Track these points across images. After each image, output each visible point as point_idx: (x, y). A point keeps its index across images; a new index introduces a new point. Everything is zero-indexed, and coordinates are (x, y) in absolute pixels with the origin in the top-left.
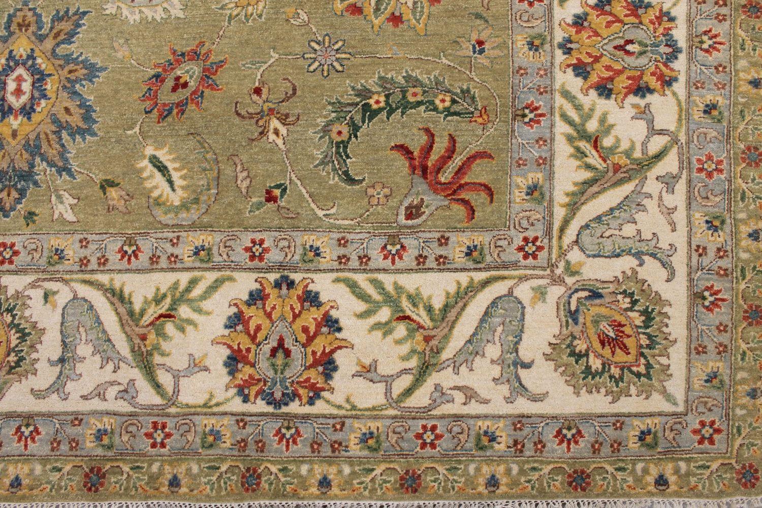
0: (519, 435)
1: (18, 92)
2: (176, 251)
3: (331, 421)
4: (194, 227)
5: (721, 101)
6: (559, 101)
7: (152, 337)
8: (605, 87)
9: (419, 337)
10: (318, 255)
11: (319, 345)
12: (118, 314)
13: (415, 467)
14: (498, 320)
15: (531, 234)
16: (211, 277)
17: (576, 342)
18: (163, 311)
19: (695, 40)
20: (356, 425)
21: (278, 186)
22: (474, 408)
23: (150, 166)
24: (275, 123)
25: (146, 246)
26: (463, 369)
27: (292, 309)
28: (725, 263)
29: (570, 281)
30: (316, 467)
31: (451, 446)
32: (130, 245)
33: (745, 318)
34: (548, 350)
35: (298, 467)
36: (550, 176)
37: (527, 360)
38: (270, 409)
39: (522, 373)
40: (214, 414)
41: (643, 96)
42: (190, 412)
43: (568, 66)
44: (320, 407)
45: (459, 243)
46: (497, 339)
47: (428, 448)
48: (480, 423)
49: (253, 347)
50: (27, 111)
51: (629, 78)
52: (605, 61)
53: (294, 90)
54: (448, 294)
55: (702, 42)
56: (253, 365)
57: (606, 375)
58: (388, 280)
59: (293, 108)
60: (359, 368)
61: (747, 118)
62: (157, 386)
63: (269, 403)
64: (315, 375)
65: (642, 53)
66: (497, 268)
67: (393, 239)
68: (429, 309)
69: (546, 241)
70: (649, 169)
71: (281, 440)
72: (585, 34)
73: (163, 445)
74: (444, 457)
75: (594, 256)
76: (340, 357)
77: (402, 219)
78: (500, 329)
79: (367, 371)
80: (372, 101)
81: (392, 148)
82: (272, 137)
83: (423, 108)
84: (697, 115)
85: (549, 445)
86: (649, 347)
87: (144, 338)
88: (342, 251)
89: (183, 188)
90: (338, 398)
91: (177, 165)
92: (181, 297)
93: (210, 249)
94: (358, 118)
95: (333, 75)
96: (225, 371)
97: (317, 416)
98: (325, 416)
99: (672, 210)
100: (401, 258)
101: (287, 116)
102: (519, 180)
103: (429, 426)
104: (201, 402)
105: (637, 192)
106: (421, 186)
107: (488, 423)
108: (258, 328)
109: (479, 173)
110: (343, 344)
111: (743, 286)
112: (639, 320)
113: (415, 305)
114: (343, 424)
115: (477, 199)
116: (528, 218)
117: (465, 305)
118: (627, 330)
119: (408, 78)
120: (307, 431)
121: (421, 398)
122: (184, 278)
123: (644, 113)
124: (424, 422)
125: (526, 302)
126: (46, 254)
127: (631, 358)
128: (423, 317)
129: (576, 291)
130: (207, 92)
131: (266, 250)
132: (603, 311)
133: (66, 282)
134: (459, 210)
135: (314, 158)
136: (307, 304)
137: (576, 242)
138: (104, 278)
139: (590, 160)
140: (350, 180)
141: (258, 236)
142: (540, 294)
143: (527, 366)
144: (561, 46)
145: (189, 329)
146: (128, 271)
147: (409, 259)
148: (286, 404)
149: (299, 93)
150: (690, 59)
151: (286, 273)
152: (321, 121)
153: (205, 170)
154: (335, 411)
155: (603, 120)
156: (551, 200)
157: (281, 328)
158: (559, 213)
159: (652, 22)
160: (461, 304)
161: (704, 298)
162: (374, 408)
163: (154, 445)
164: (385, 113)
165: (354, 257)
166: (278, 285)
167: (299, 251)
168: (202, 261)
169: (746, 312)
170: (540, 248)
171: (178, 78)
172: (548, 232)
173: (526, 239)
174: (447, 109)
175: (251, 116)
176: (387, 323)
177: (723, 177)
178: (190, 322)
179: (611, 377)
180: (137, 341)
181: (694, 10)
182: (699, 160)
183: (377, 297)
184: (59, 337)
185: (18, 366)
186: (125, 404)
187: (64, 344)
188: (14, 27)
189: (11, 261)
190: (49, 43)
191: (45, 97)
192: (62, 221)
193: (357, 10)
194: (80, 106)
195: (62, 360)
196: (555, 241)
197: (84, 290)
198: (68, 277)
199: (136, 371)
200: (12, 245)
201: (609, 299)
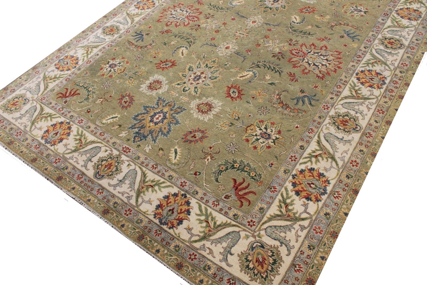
0: (217, 273)
2: (165, 173)
3: (171, 236)
4: (173, 170)
5: (332, 214)
6: (283, 190)
7: (145, 189)
8: (298, 193)
9: (208, 229)
10: (197, 194)
11: (182, 216)
12: (141, 179)
13: (183, 263)
14: (231, 237)
15: (254, 220)
16: (169, 184)
17: (249, 256)
18: (152, 185)
19: (332, 193)
20: (177, 242)
21: (199, 172)
22: (210, 257)
23: (174, 151)
24: (209, 157)
25: (159, 168)
26: (214, 244)
27: (182, 203)
28: (308, 260)
29: (257, 238)
30: (159, 246)
31: (197, 263)
32: (156, 166)
33: (306, 281)
34: (240, 254)
35: (155, 243)
36: (268, 208)
37: (232, 252)
38: (159, 224)
39: (229, 255)
40: (145, 216)
41: (308, 201)
42: (140, 212)
43: (291, 182)
44: (171, 231)
45: (234, 211)
46: (227, 242)
47: (190, 260)
48: (209, 262)
49: (166, 206)
50: (156, 124)
51: (306, 193)
52: (303, 186)
53: (219, 152)
54: (222, 223)
55: (335, 194)
56: (163, 210)
57: (253, 271)
58: (209, 210)
59: (216, 156)
60: (187, 227)
61: (338, 223)
62: (137, 201)
63: (159, 222)
64: (175, 222)
65: (314, 188)
66: (239, 223)
67: (218, 201)
68: (215, 223)
69: (257, 224)
70: (298, 221)
71: (155, 233)
72: (301, 176)
74: (193, 265)
75: (268, 236)
76: (185, 222)
77: (223, 197)
78: (230, 240)
79: (189, 229)
80: (235, 165)
81: (232, 179)
82: (206, 160)
83: (247, 173)
84: (322, 214)
85: (224, 281)
86: (270, 271)
87: (143, 188)
88: (203, 196)
89: (177, 160)
90: (177, 231)
91: (180, 154)
92: (158, 184)
93: (173, 177)
94: (229, 167)
95: (231, 153)
96: (155, 207)
97: (169, 233)
98: (170, 234)
99: (299, 236)
100: (216, 206)
101: (213, 157)
102: (259, 204)
103: (195, 254)
104: (144, 211)
105: (291, 226)
107: (211, 263)
108: (170, 202)
109: (250, 197)
110: (188, 219)
111: (311, 270)
112: (271, 261)
113: (212, 220)
114: (173, 239)
115: (245, 203)
116: (256, 215)
117: (225, 228)
118: (266, 262)
119: (248, 163)
120: (163, 235)
121: (197, 245)
122: (162, 180)
123: (305, 205)
124: (194, 252)
125: (242, 237)
126: (136, 156)
127: (263, 271)
128: (212, 225)
129: (258, 242)
130: (199, 142)
131: (186, 185)
132: (262, 252)
133: (135, 164)
134: (239, 203)
135: (212, 170)
136: (186, 204)
137: (265, 229)
138: (144, 169)
139: (282, 210)
140: (217, 181)
141: (186, 181)
142: (247, 237)
143: (231, 254)
144: (293, 176)
145: (155, 192)
146: (151, 171)
147: (218, 208)
148: (163, 225)
149: (220, 153)
150: (328, 197)
151: (186, 193)
152: (220, 163)
153: (185, 159)
154: (174, 235)
155: (292, 201)
156: (265, 214)
157: (176, 206)
158: (265, 219)
159: (323, 181)
160: (224, 227)
161: (296, 267)
162: (184, 240)
164: (236, 169)
165: (205, 199)
166: (182, 195)
167: (193, 190)
168: (169, 179)
169: (308, 279)
170: (254, 225)
172: (259, 222)
173: (252, 221)
174: (252, 177)
175: (205, 153)
176: (202, 220)
177: (321, 235)
178: (156, 191)
179: (254, 272)
180: (141, 187)
181: (337, 184)
182: (315, 227)
183: (204, 212)
184: (124, 175)
185: (110, 176)
186: (127, 200)
187: (124, 178)
188: (167, 105)
189: (127, 153)
190: (172, 112)
191: (162, 122)
192: (145, 151)
193: (247, 141)
194: (168, 129)
195: (121, 181)
196: (259, 226)
197: (138, 169)
198: (136, 164)
199: (135, 194)
200: (130, 149)
201: (265, 250)
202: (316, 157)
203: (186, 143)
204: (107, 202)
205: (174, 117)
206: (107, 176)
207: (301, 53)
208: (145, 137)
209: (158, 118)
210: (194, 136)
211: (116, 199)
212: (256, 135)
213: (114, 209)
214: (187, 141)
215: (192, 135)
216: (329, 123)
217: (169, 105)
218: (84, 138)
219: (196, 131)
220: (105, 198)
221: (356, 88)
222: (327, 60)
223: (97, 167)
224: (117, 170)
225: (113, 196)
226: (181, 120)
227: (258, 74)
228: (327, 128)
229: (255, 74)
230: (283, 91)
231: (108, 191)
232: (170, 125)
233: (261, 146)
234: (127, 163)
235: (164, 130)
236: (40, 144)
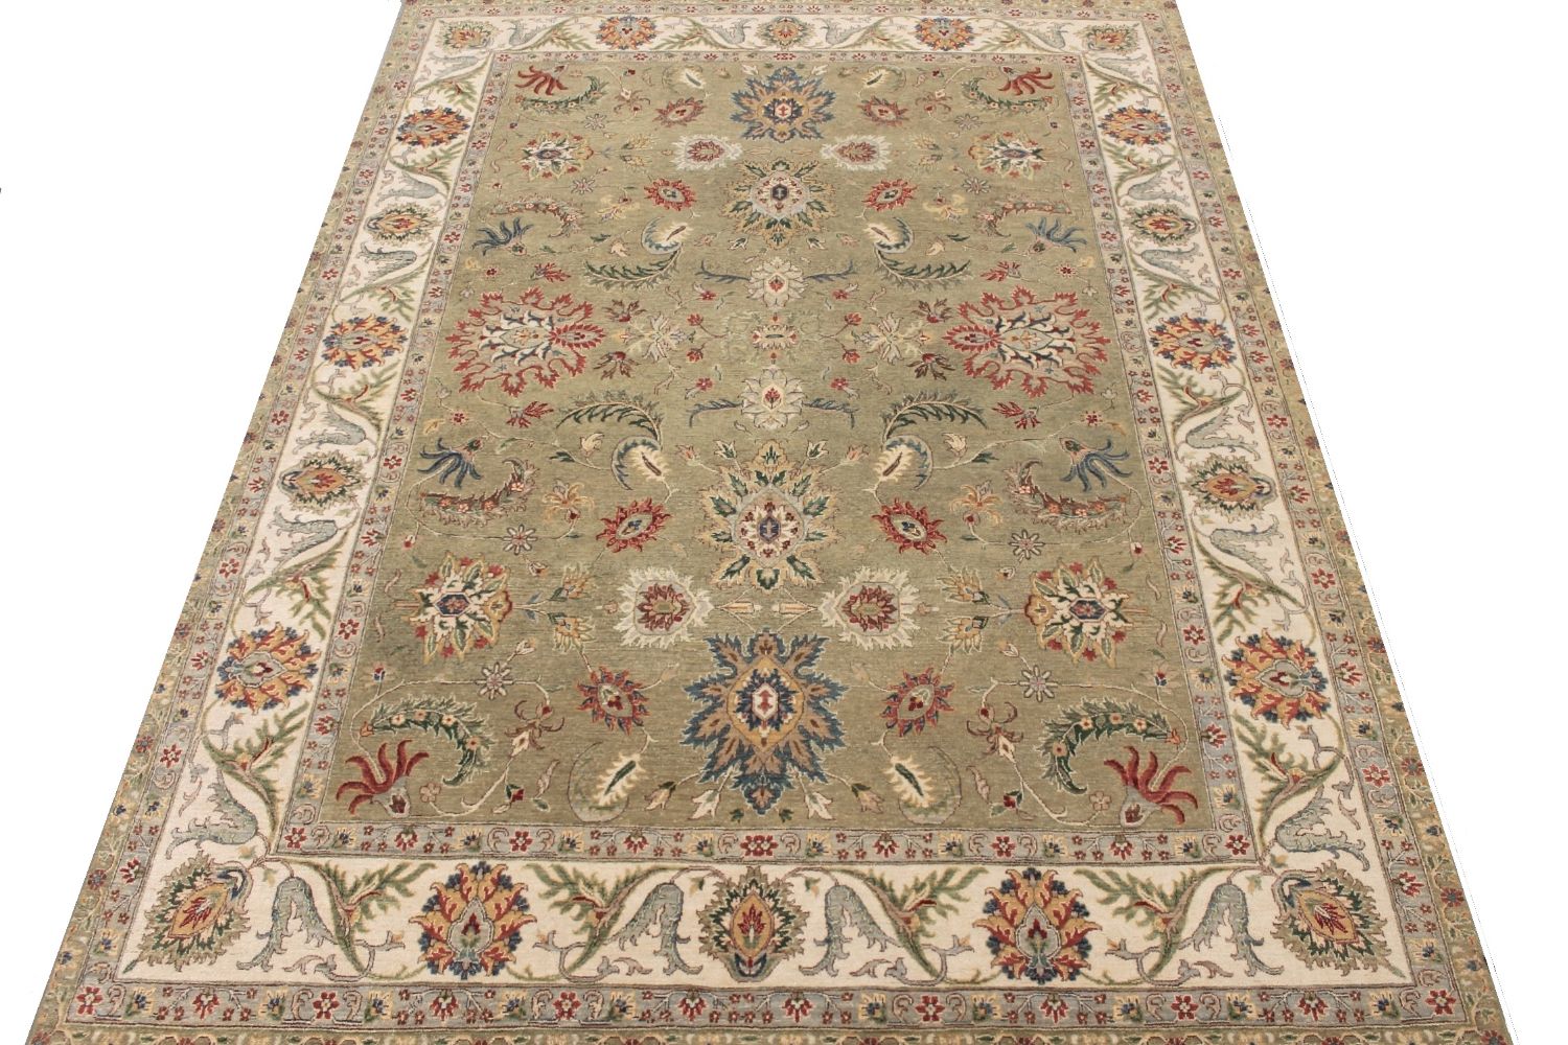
0: (1267, 1005)
2: (930, 846)
3: (1093, 995)
4: (944, 826)
5: (1371, 723)
6: (1235, 725)
7: (916, 921)
8: (1270, 713)
9: (1158, 919)
10: (1058, 851)
11: (1072, 927)
12: (880, 900)
13: (1178, 1036)
14: (1224, 905)
15: (1236, 834)
16: (964, 869)
17: (1297, 923)
18: (924, 898)
19: (1336, 672)
20: (1117, 998)
21: (1014, 794)
22: (1219, 981)
23: (897, 773)
24: (1003, 740)
25: (902, 842)
26: (1203, 946)
27: (1042, 896)
28: (1411, 854)
29: (1278, 871)
30: (1085, 1036)
31: (1208, 1015)
32: (886, 841)
33: (1444, 901)
34: (1275, 930)
35: (1068, 1038)
36: (1241, 786)
37: (1257, 938)
38: (1035, 984)
39: (1256, 949)
40: (982, 989)
41: (1304, 720)
42: (958, 988)
43: (1237, 695)
44: (1080, 982)
45: (1176, 841)
46: (1226, 921)
47: (1186, 1018)
48: (1228, 995)
49: (1012, 930)
50: (775, 722)
51: (1289, 705)
52: (1266, 690)
53: (1016, 712)
54: (1176, 883)
55: (1342, 674)
56: (1014, 945)
57: (1331, 950)
58: (1122, 872)
59: (1018, 727)
60: (1110, 947)
61: (1399, 736)
62: (925, 964)
63: (1033, 979)
64: (1071, 954)
65: (1295, 684)
66: (1213, 862)
67: (1120, 838)
68: (1162, 896)
69: (1250, 839)
70: (1324, 779)
71: (1049, 1012)
72: (1244, 668)
73: (935, 1018)
74: (1203, 1026)
75: (1295, 851)
76: (1091, 937)
77: (1124, 821)
78: (1227, 912)
79: (1118, 949)
80: (1081, 723)
81: (1105, 763)
82: (1002, 752)
83: (1124, 730)
84: (1354, 734)
85: (1296, 1014)
86: (1363, 926)
87: (908, 921)
88: (1077, 848)
89: (930, 793)
90: (1096, 973)
91: (922, 773)
92: (941, 886)
93: (961, 845)
94: (1072, 737)
95: (1046, 700)
96: (989, 950)
97: (1080, 990)
98: (1086, 990)
99: (1352, 813)
100: (1129, 854)
101: (1013, 734)
102: (1216, 789)
103: (1183, 998)
104: (969, 978)
105: (1319, 797)
106: (1136, 795)
107: (1236, 995)
108: (1014, 913)
109: (1180, 784)
110: (1092, 926)
111: (1434, 873)
112: (1348, 904)
113: (1149, 893)
114: (1104, 997)
115: (1185, 805)
116: (1230, 821)
117: (1193, 891)
118: (1340, 912)
119: (1108, 704)
120: (1072, 1005)
121: (1170, 972)
122: (940, 870)
123: (1308, 734)
124: (1178, 994)
125: (1245, 890)
126: (804, 846)
127: (1349, 936)
128: (1159, 904)
129: (1286, 880)
130: (941, 711)
131: (1011, 847)
132: (1315, 896)
133: (827, 872)
134: (1171, 814)
135: (1039, 770)
136: (1055, 893)
137: (1276, 839)
138: (864, 869)
139: (1271, 773)
140: (1075, 790)
141: (1003, 835)
142: (1255, 882)
143: (1259, 943)
144: (1227, 678)
145: (950, 913)
146: (885, 863)
147: (1136, 855)
148: (1049, 980)
149: (1020, 715)
151: (1032, 866)
152: (1042, 740)
153: (947, 778)
154: (1095, 986)
155: (1275, 740)
156: (1246, 806)
157: (1035, 913)
158: (1256, 817)
159: (1296, 657)
160: (1188, 891)
161: (1402, 884)
162: (1129, 983)
163: (926, 1018)
164: (1093, 734)
165: (1089, 853)
166: (1026, 876)
167: (1041, 848)
168: (955, 855)
169: (1443, 895)
170: (1246, 845)
171: (913, 699)
172: (1250, 832)
173: (1232, 838)
174: (1144, 731)
175: (982, 733)
176: (1128, 908)
177: (1390, 784)
178: (950, 907)
179: (1336, 952)
180: (901, 923)
181: (1328, 647)
182: (1365, 771)
183: (1115, 887)
184: (824, 920)
185: (784, 945)
186: (895, 980)
187: (829, 926)
188: (757, 650)
189: (769, 853)
190: (791, 665)
191: (791, 710)
192: (817, 818)
193: (1057, 645)
194: (826, 719)
195: (828, 941)
196: (1257, 839)
197: (844, 879)
198: (827, 867)
199: (903, 949)
200: (770, 839)
201: (1316, 886)
202: (1237, 604)
203: (910, 734)
204: (844, 1021)
205: (810, 679)
206: (775, 951)
207: (980, 336)
208: (780, 778)
209: (765, 705)
210: (915, 705)
211: (863, 996)
212: (1065, 620)
213: (883, 1026)
214: (910, 727)
215: (906, 703)
216: (1198, 504)
217: (762, 649)
218: (589, 886)
219: (906, 687)
220: (831, 1016)
221: (1182, 382)
222: (1056, 330)
223: (716, 944)
224: (787, 919)
225: (848, 994)
226: (835, 675)
227: (923, 443)
228: (1204, 520)
229: (918, 448)
230: (1028, 466)
231: (819, 991)
232: (820, 708)
233: (1099, 641)
234: (798, 882)
235: (816, 730)
236: (446, 990)
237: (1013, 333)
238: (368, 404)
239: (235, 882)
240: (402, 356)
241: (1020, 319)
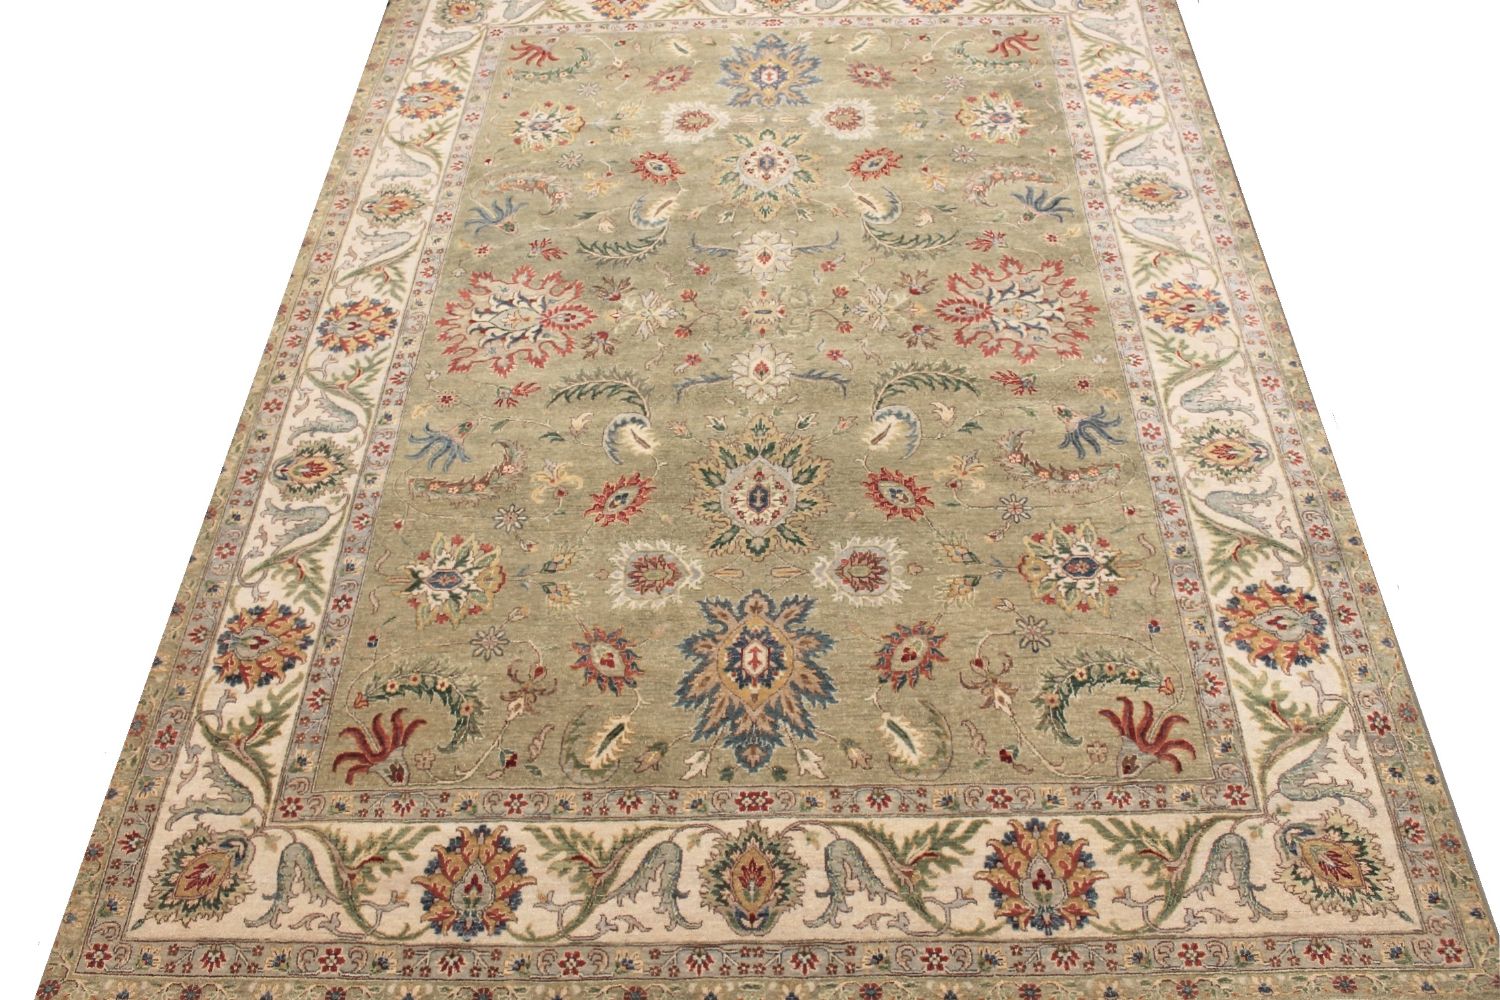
0: (1273, 953)
1: (755, 662)
2: (924, 801)
3: (1102, 944)
4: (938, 781)
5: (1369, 663)
6: (1231, 672)
7: (917, 874)
8: (1269, 658)
9: (1163, 867)
10: (1056, 802)
11: (1079, 877)
12: (881, 854)
13: (1188, 980)
14: (1223, 855)
15: (1234, 784)
16: (968, 821)
17: (1299, 871)
18: (925, 851)
19: (1334, 614)
20: (1126, 947)
21: (1010, 748)
22: (1226, 929)
23: (890, 730)
24: (998, 692)
25: (896, 796)
26: (1206, 894)
27: (1047, 846)
28: (1415, 802)
31: (1213, 962)
32: (880, 795)
33: (1442, 846)
34: (1275, 876)
36: (1240, 735)
37: (1259, 884)
38: (1041, 935)
39: (1258, 895)
40: (986, 941)
41: (1304, 664)
42: (962, 938)
43: (1231, 640)
44: (1088, 931)
45: (1174, 791)
46: (1228, 869)
47: (1194, 966)
48: (1235, 943)
49: (1015, 882)
50: (766, 680)
51: (1287, 649)
52: (1263, 635)
53: (1010, 662)
54: (1180, 831)
55: (1340, 615)
56: (1017, 897)
57: (1337, 895)
58: (1126, 820)
59: (1013, 678)
60: (1115, 895)
62: (928, 917)
63: (1039, 930)
64: (1079, 903)
65: (1292, 627)
66: (1214, 811)
67: (1117, 788)
68: (1168, 844)
69: (1249, 790)
71: (1059, 963)
72: (1239, 615)
73: (939, 968)
75: (1298, 800)
76: (1097, 886)
77: (1121, 772)
78: (1229, 860)
79: (1122, 896)
80: (1076, 675)
81: (1100, 713)
82: (999, 704)
83: (1118, 680)
84: (1356, 678)
85: (1302, 960)
86: (1371, 872)
87: (908, 875)
88: (1076, 799)
89: (923, 749)
90: (1104, 922)
91: (913, 730)
92: (943, 838)
93: (956, 799)
94: (1065, 689)
95: (1041, 649)
96: (991, 902)
97: (1088, 939)
98: (1094, 939)
99: (1359, 762)
100: (1127, 802)
101: (1008, 686)
102: (1213, 739)
103: (1190, 945)
104: (972, 928)
105: (1322, 748)
106: (1132, 745)
107: (1242, 943)
108: (1017, 865)
109: (1178, 733)
110: (1099, 876)
111: (1434, 819)
112: (1353, 849)
113: (1153, 841)
114: (1114, 946)
115: (1179, 753)
116: (1228, 770)
117: (1196, 840)
118: (1344, 859)
119: (1101, 654)
120: (1082, 954)
121: (1176, 921)
122: (942, 823)
123: (1309, 681)
124: (1184, 942)
125: (1247, 839)
126: (798, 801)
128: (1163, 851)
129: (1288, 828)
130: (934, 662)
131: (1008, 799)
132: (1318, 844)
133: (826, 825)
134: (1169, 764)
135: (1034, 722)
136: (1060, 843)
137: (1277, 789)
139: (1273, 722)
140: (1070, 741)
141: (999, 788)
142: (1257, 831)
143: (1261, 889)
144: (1221, 624)
145: (953, 867)
146: (881, 816)
147: (1134, 803)
148: (1057, 929)
149: (1015, 666)
150: (1334, 629)
151: (1035, 817)
152: (1036, 692)
154: (1104, 935)
155: (1275, 688)
156: (1245, 756)
157: (1039, 864)
158: (1255, 767)
159: (1297, 604)
160: (1193, 839)
161: (1407, 831)
162: (1136, 931)
163: (930, 968)
164: (1089, 685)
165: (1088, 803)
166: (1029, 827)
167: (1039, 800)
168: (951, 809)
170: (1245, 795)
171: (906, 650)
172: (1251, 784)
173: (1231, 788)
174: (1138, 681)
175: (976, 685)
176: (1133, 857)
178: (953, 860)
179: (1342, 896)
180: (902, 877)
181: (1326, 592)
183: (1119, 835)
184: (824, 872)
185: (786, 896)
186: (898, 931)
187: (831, 878)
188: (747, 610)
189: (765, 808)
190: (781, 622)
193: (1049, 600)
195: (830, 893)
196: (1259, 790)
197: (845, 833)
198: (824, 821)
199: (905, 903)
200: (765, 794)
201: (1319, 836)
202: (1234, 558)
203: (903, 689)
204: (848, 971)
205: (800, 633)
206: (777, 904)
207: (970, 308)
211: (867, 948)
212: (1059, 578)
218: (585, 843)
221: (1174, 345)
222: (1045, 300)
223: (717, 896)
224: (788, 871)
225: (850, 948)
226: (826, 629)
227: (912, 414)
228: (1198, 483)
229: (907, 419)
230: (1019, 434)
231: (827, 943)
232: (810, 663)
233: (1093, 595)
234: (799, 835)
235: (807, 685)
236: (452, 950)
237: (1003, 305)
238: (361, 390)
239: (237, 850)
240: (393, 341)
241: (1009, 290)
